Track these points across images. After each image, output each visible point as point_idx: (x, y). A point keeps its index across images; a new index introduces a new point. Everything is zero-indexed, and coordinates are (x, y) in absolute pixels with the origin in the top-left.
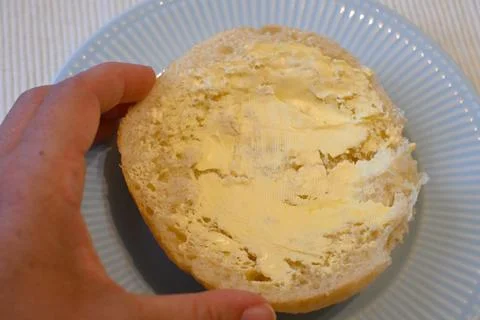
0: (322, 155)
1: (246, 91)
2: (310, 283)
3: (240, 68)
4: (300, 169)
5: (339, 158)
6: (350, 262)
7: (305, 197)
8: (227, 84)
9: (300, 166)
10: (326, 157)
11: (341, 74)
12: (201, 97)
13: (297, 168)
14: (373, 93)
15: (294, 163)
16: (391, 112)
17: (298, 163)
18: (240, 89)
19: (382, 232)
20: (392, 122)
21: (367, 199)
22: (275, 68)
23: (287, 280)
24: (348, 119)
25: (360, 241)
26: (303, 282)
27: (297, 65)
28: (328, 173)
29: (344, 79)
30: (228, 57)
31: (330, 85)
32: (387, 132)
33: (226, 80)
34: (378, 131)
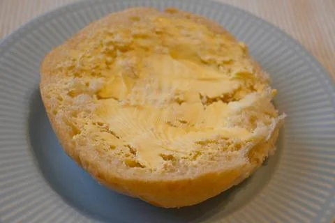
0: (201, 97)
1: (147, 49)
2: (179, 171)
3: (143, 31)
4: (183, 104)
5: (215, 100)
6: (214, 160)
7: (184, 122)
8: (132, 42)
9: (182, 101)
10: (205, 98)
11: (222, 45)
12: (111, 48)
13: (180, 103)
14: (246, 61)
15: (178, 98)
16: (259, 73)
17: (181, 99)
18: (142, 47)
19: (244, 145)
20: (259, 80)
21: (235, 125)
22: (171, 36)
23: (160, 168)
24: (224, 76)
25: (225, 149)
26: (172, 171)
27: (188, 36)
28: (205, 109)
29: (223, 49)
30: (135, 23)
31: (212, 52)
32: (255, 87)
33: (131, 39)
34: (248, 86)
